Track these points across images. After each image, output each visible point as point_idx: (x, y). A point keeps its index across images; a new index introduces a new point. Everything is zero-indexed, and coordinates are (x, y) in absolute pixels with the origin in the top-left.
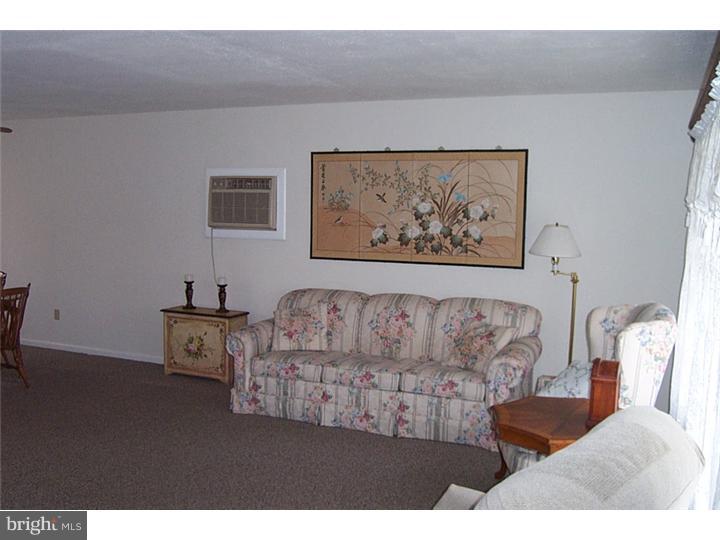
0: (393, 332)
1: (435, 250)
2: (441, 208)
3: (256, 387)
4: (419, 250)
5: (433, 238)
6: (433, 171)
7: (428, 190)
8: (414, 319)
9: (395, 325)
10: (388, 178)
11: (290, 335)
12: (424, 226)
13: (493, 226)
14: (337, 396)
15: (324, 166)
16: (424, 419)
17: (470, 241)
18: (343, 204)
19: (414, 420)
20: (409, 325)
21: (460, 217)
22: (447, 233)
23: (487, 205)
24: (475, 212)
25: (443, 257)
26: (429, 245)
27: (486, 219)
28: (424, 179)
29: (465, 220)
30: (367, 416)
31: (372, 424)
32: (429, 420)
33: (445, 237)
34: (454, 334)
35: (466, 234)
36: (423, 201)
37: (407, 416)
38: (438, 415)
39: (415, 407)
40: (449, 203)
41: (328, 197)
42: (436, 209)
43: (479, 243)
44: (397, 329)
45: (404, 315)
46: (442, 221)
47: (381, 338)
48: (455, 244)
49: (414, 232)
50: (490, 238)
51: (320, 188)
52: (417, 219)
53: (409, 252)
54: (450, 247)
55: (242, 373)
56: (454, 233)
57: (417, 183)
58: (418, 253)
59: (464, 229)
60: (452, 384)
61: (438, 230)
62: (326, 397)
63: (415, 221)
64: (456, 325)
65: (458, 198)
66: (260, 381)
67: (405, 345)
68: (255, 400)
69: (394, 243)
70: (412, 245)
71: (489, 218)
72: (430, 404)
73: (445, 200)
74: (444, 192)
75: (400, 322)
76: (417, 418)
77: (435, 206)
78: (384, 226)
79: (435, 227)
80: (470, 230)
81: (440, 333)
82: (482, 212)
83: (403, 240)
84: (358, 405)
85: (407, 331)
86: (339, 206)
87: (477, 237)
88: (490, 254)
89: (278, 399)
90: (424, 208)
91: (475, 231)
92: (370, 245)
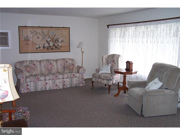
0: (50, 68)
1: (52, 49)
2: (52, 40)
3: (27, 85)
4: (48, 49)
5: (51, 47)
6: (50, 32)
7: (49, 36)
8: (54, 64)
9: (50, 66)
10: (40, 33)
11: (28, 72)
12: (49, 44)
13: (63, 43)
14: (49, 83)
15: (22, 30)
16: (69, 83)
17: (59, 47)
18: (28, 39)
19: (67, 84)
20: (53, 66)
21: (57, 42)
22: (54, 45)
23: (62, 39)
24: (60, 40)
25: (53, 50)
26: (50, 48)
27: (62, 42)
28: (48, 33)
29: (58, 42)
30: (57, 85)
31: (58, 87)
32: (70, 83)
33: (54, 46)
34: (63, 66)
35: (58, 45)
36: (48, 38)
37: (65, 83)
38: (71, 82)
39: (67, 81)
40: (54, 38)
41: (24, 38)
42: (51, 40)
43: (61, 47)
44: (50, 67)
45: (51, 64)
46: (53, 43)
47: (47, 69)
48: (56, 47)
49: (47, 45)
50: (63, 46)
51: (22, 35)
52: (47, 42)
53: (46, 50)
54: (55, 48)
55: (23, 82)
56: (55, 45)
57: (47, 34)
58: (48, 50)
59: (58, 44)
60: (74, 75)
61: (52, 45)
62: (46, 83)
63: (46, 43)
64: (63, 64)
65: (56, 38)
66: (29, 84)
67: (53, 70)
68: (28, 89)
69: (42, 48)
70: (46, 48)
71: (63, 42)
72: (70, 80)
73: (53, 38)
74: (53, 36)
75: (51, 65)
76: (67, 83)
77: (51, 39)
78: (39, 44)
79: (51, 44)
80: (59, 45)
81: (60, 66)
82: (61, 40)
83: (44, 47)
84: (54, 83)
85: (53, 67)
86: (27, 40)
87: (60, 46)
88: (63, 49)
89: (34, 87)
90: (49, 40)
91: (60, 44)
92: (36, 49)
